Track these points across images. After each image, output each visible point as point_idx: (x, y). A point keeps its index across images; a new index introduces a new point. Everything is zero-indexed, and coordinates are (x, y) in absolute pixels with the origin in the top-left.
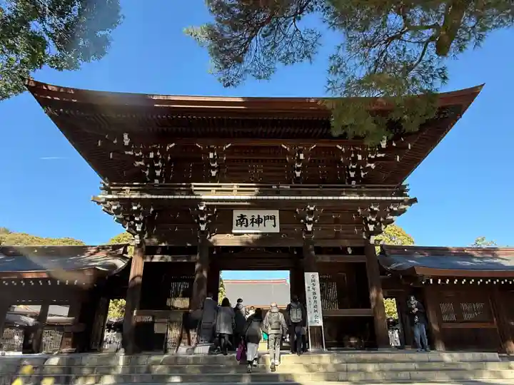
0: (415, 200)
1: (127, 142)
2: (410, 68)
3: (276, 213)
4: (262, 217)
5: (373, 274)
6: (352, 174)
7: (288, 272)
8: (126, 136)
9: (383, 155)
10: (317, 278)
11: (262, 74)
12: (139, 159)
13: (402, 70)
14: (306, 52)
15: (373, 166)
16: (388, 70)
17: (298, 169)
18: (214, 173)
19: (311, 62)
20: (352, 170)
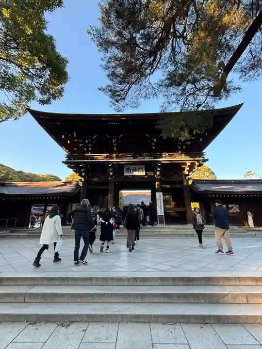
0: (207, 160)
1: (75, 136)
2: (200, 105)
3: (143, 167)
4: (137, 168)
5: (187, 194)
6: (179, 148)
7: (150, 191)
8: (74, 133)
9: (194, 138)
10: (162, 195)
11: (134, 106)
12: (81, 143)
13: (197, 106)
14: (155, 93)
15: (189, 143)
16: (190, 106)
17: (154, 146)
18: (115, 149)
19: (157, 98)
20: (180, 145)
